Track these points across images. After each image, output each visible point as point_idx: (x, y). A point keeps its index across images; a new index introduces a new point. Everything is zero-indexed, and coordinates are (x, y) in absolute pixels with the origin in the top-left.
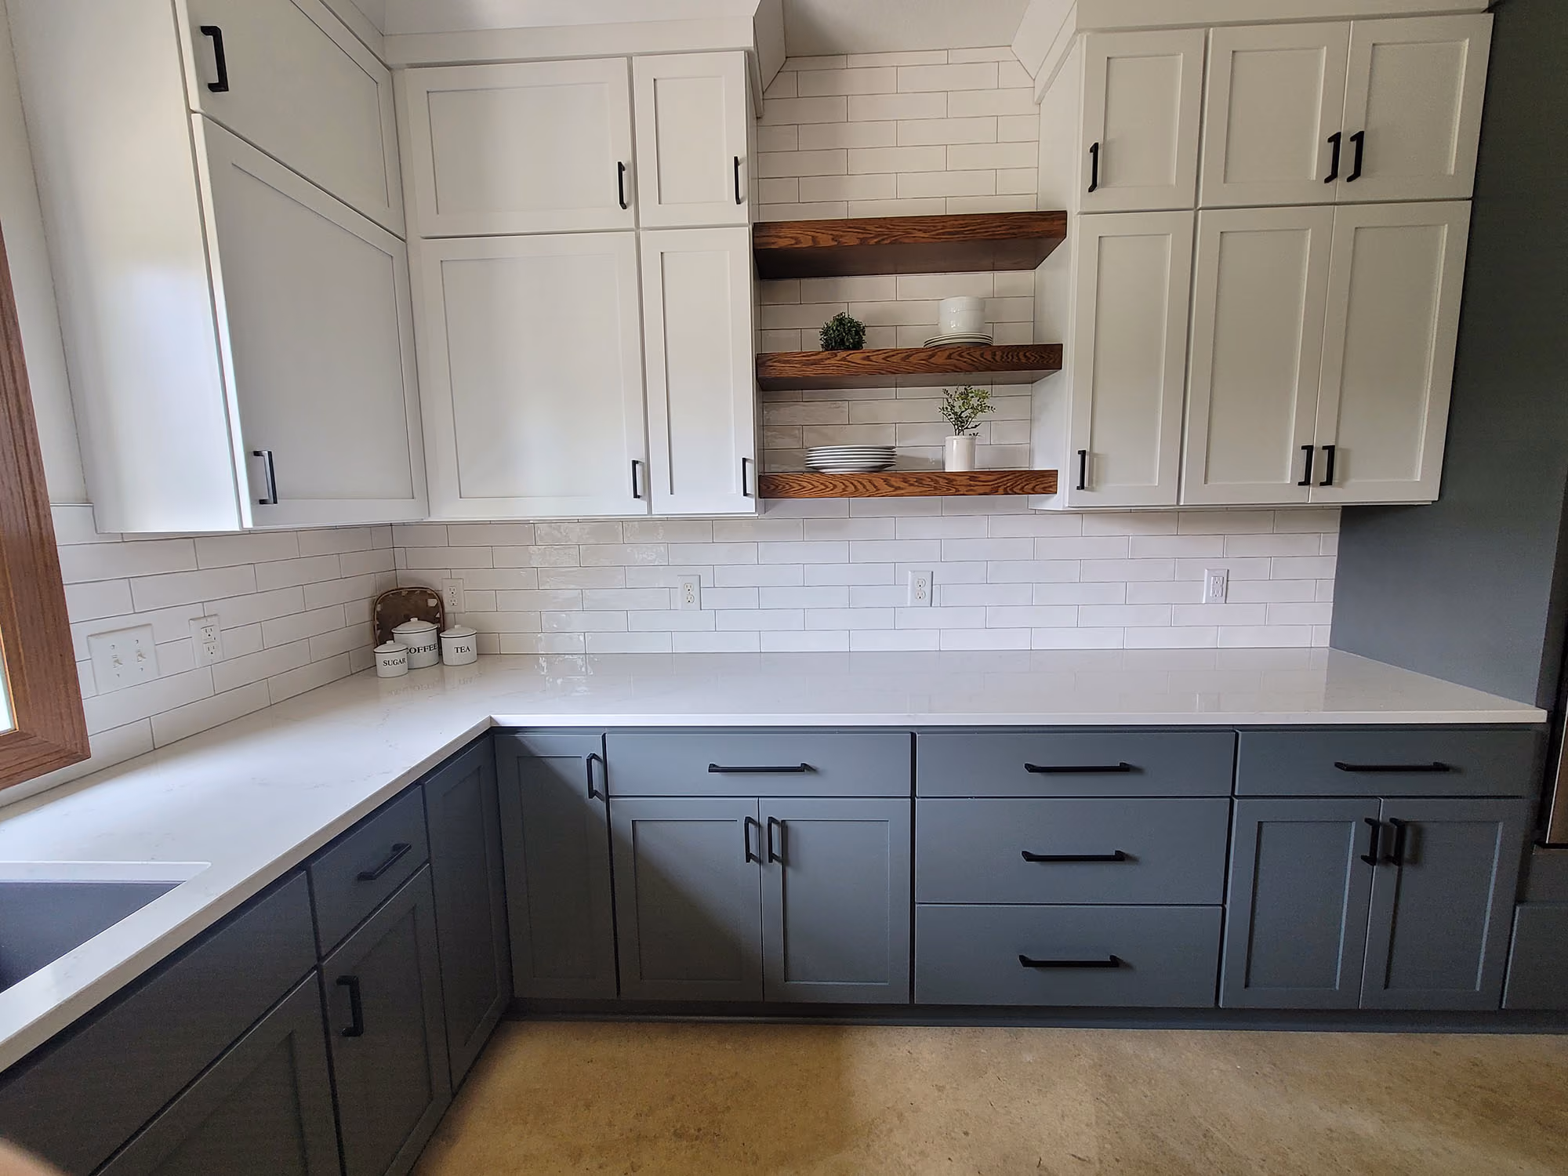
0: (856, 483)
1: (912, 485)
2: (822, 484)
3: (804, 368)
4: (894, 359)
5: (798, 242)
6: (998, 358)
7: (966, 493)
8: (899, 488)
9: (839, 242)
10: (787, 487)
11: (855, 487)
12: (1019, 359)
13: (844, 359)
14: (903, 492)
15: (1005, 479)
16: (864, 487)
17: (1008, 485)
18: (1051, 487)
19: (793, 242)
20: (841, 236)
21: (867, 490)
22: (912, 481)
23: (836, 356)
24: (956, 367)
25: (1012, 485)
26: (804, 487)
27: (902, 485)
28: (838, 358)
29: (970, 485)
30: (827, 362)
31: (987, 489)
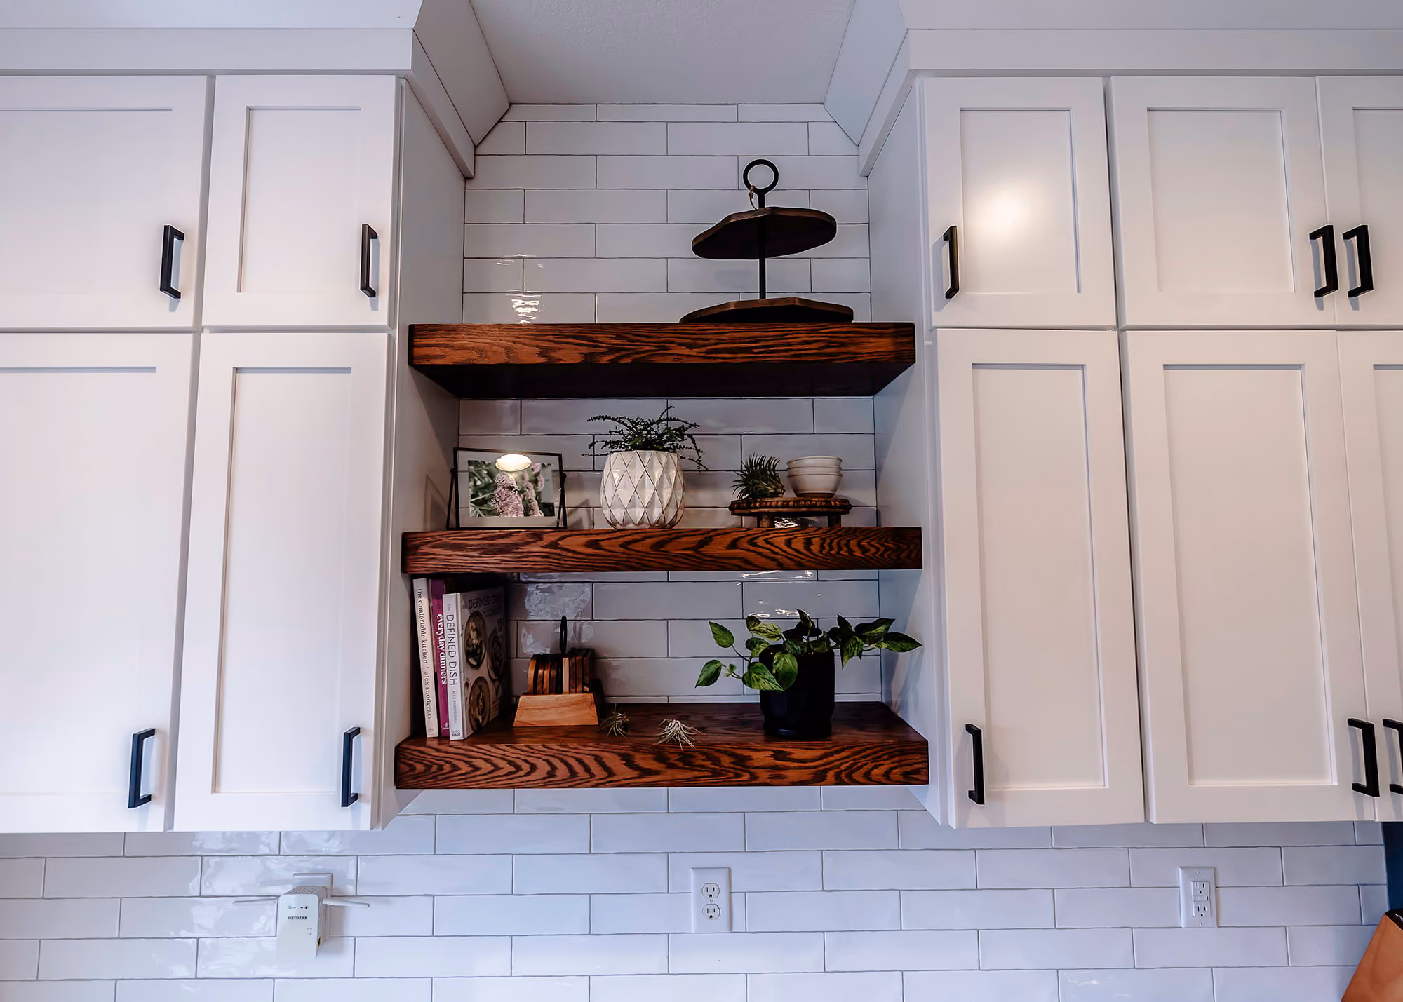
0: (572, 762)
1: (671, 766)
2: (510, 763)
3: (485, 558)
4: (638, 546)
5: (482, 355)
6: (815, 548)
7: (769, 781)
8: (650, 773)
9: (551, 359)
10: (447, 768)
12: (850, 551)
13: (554, 545)
14: (655, 778)
15: (837, 757)
16: (587, 769)
17: (843, 767)
18: (917, 771)
20: (555, 350)
22: (673, 758)
23: (541, 539)
25: (848, 768)
26: (477, 769)
27: (655, 765)
28: (545, 543)
30: (527, 549)
31: (806, 775)
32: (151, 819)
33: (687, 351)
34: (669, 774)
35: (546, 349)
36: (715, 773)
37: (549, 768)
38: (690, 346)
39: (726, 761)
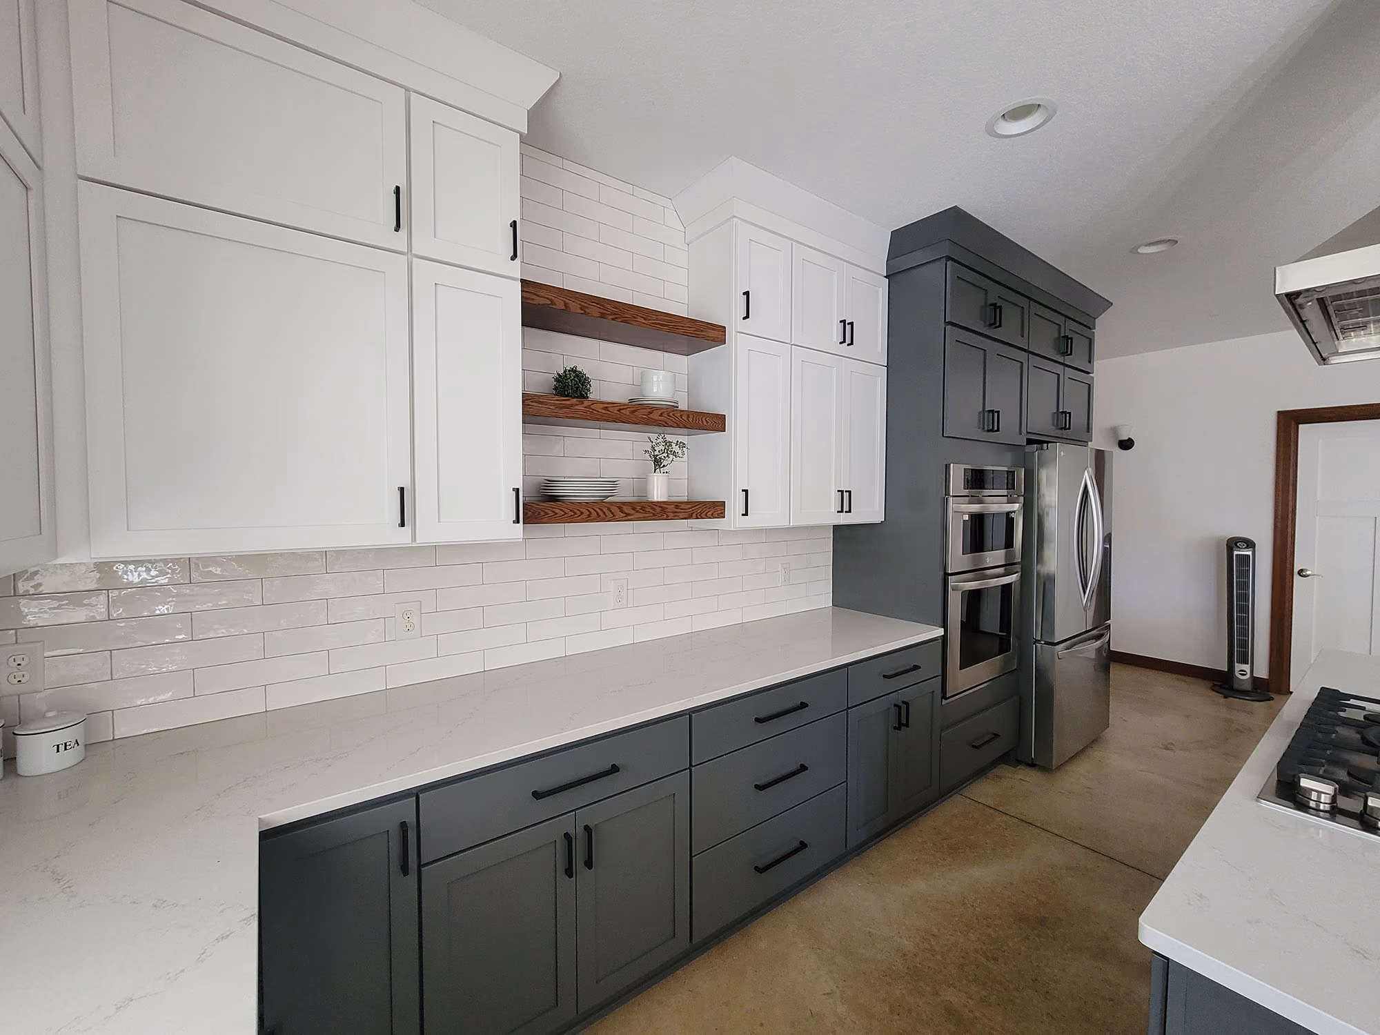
0: (598, 510)
1: (638, 512)
2: (571, 511)
3: (557, 410)
5: (553, 303)
6: (690, 420)
8: (628, 515)
9: (585, 312)
10: (542, 513)
11: (597, 513)
12: (702, 422)
13: (589, 407)
14: (632, 517)
15: (696, 507)
16: (604, 513)
17: (698, 511)
19: (549, 302)
20: (587, 308)
21: (606, 516)
23: (583, 403)
24: (666, 423)
25: (700, 512)
26: (557, 514)
27: (633, 512)
28: (584, 406)
29: (675, 512)
30: (577, 407)
31: (686, 515)
32: (402, 537)
33: (644, 321)
34: (638, 515)
35: (584, 306)
36: (654, 515)
37: (588, 513)
38: (645, 319)
39: (658, 510)
